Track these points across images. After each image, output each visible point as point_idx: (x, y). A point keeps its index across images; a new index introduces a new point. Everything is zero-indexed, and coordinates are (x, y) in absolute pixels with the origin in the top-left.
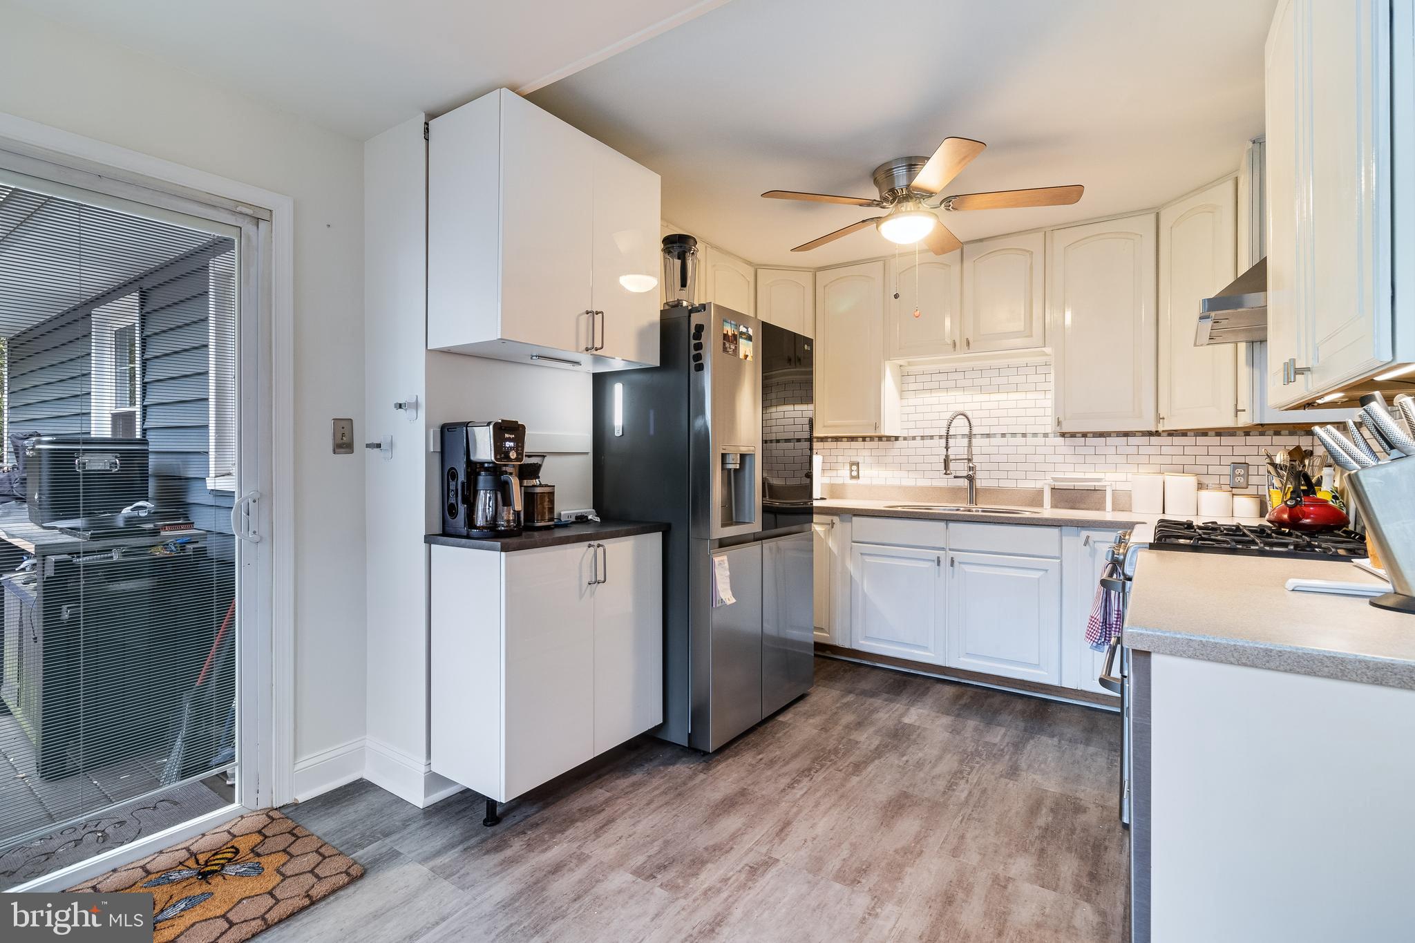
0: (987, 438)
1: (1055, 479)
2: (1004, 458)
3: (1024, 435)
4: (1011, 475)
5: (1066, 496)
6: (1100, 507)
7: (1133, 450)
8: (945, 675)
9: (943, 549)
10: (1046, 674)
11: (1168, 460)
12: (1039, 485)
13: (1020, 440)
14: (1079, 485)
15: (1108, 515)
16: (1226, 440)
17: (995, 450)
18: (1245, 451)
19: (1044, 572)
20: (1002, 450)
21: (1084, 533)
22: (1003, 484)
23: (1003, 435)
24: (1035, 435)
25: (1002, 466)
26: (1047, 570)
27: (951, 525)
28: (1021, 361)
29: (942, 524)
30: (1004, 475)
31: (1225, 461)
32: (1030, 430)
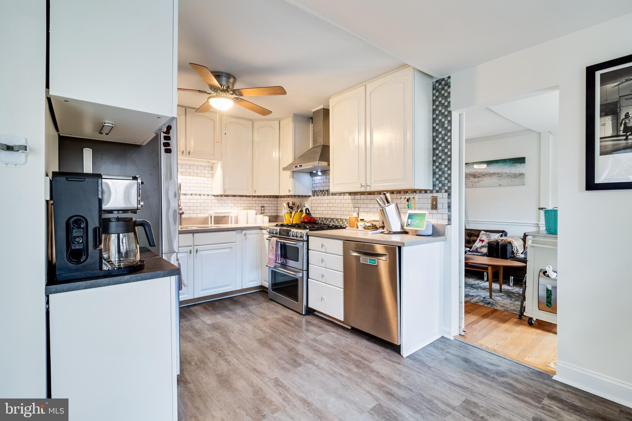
0: (185, 195)
1: (216, 213)
2: (192, 205)
3: (200, 195)
4: (195, 212)
5: (219, 219)
6: (227, 223)
7: (236, 202)
9: (191, 246)
10: (232, 287)
11: (245, 205)
12: (206, 215)
13: (198, 197)
14: (220, 215)
15: (233, 226)
16: (260, 199)
17: (188, 201)
18: (263, 202)
19: (231, 249)
20: (191, 201)
21: (244, 232)
22: (192, 216)
23: (192, 195)
24: (204, 195)
25: (191, 208)
26: (232, 248)
27: (195, 235)
28: (200, 163)
29: (191, 235)
30: (192, 212)
31: (260, 205)
32: (202, 193)
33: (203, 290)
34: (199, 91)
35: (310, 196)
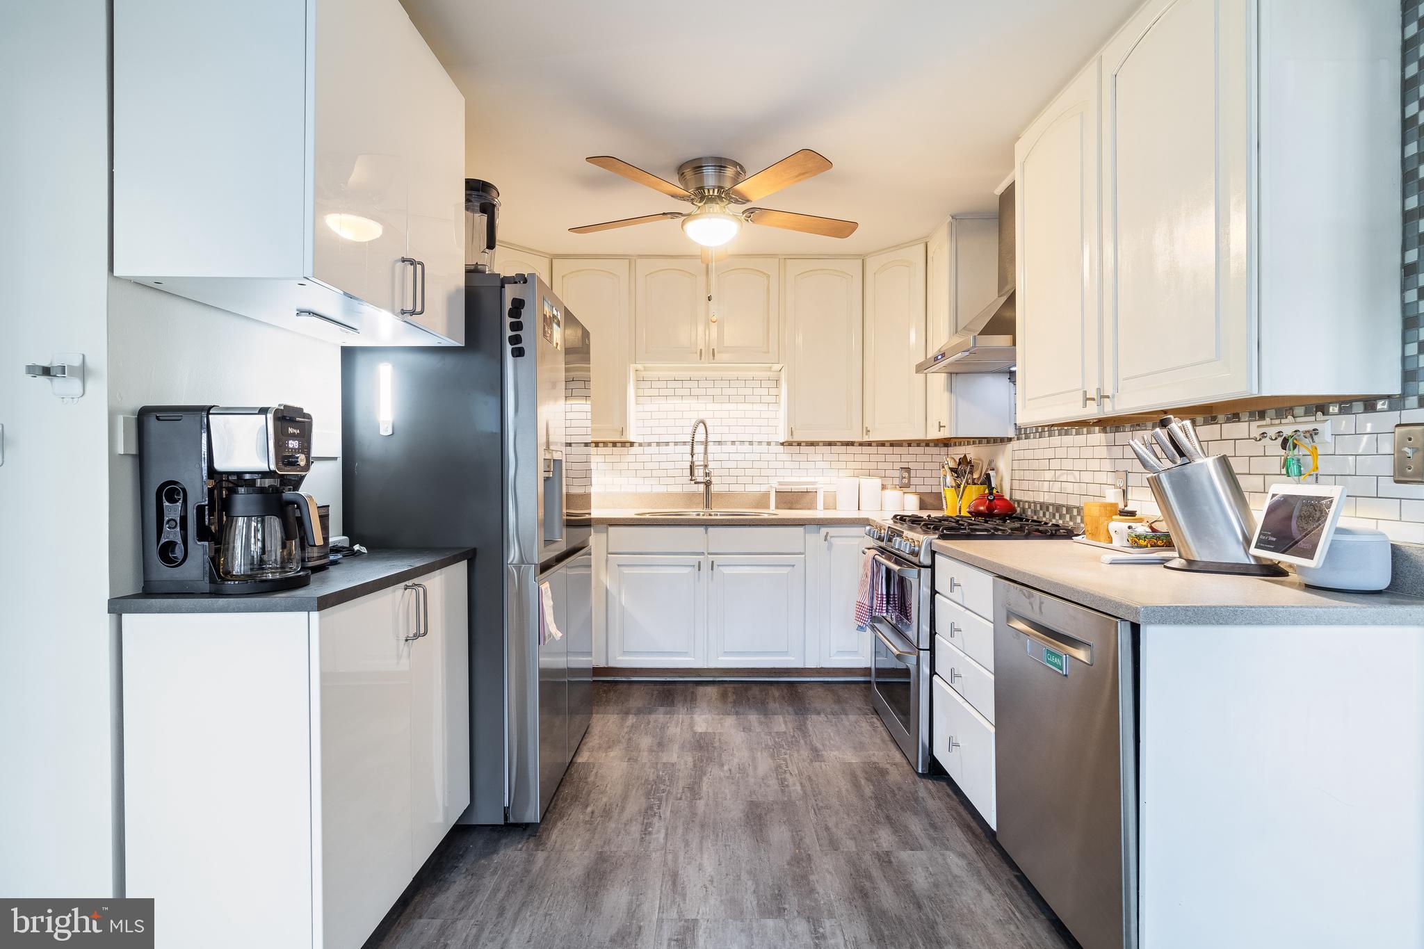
0: (719, 445)
1: (780, 483)
2: (733, 465)
3: (751, 443)
4: (741, 480)
5: (788, 498)
6: (812, 506)
7: (835, 457)
8: (700, 676)
9: (703, 554)
10: (793, 658)
11: (858, 465)
12: (764, 488)
13: (747, 447)
14: (795, 488)
15: (820, 513)
16: (897, 450)
17: (725, 457)
18: (908, 458)
19: (791, 568)
20: (733, 457)
21: (824, 530)
22: (734, 488)
23: (733, 443)
24: (760, 443)
25: (733, 472)
26: (793, 566)
27: (710, 529)
28: (750, 375)
29: (702, 529)
30: (734, 480)
31: (898, 466)
32: (756, 438)
33: (726, 653)
34: (664, 214)
35: (1010, 440)
